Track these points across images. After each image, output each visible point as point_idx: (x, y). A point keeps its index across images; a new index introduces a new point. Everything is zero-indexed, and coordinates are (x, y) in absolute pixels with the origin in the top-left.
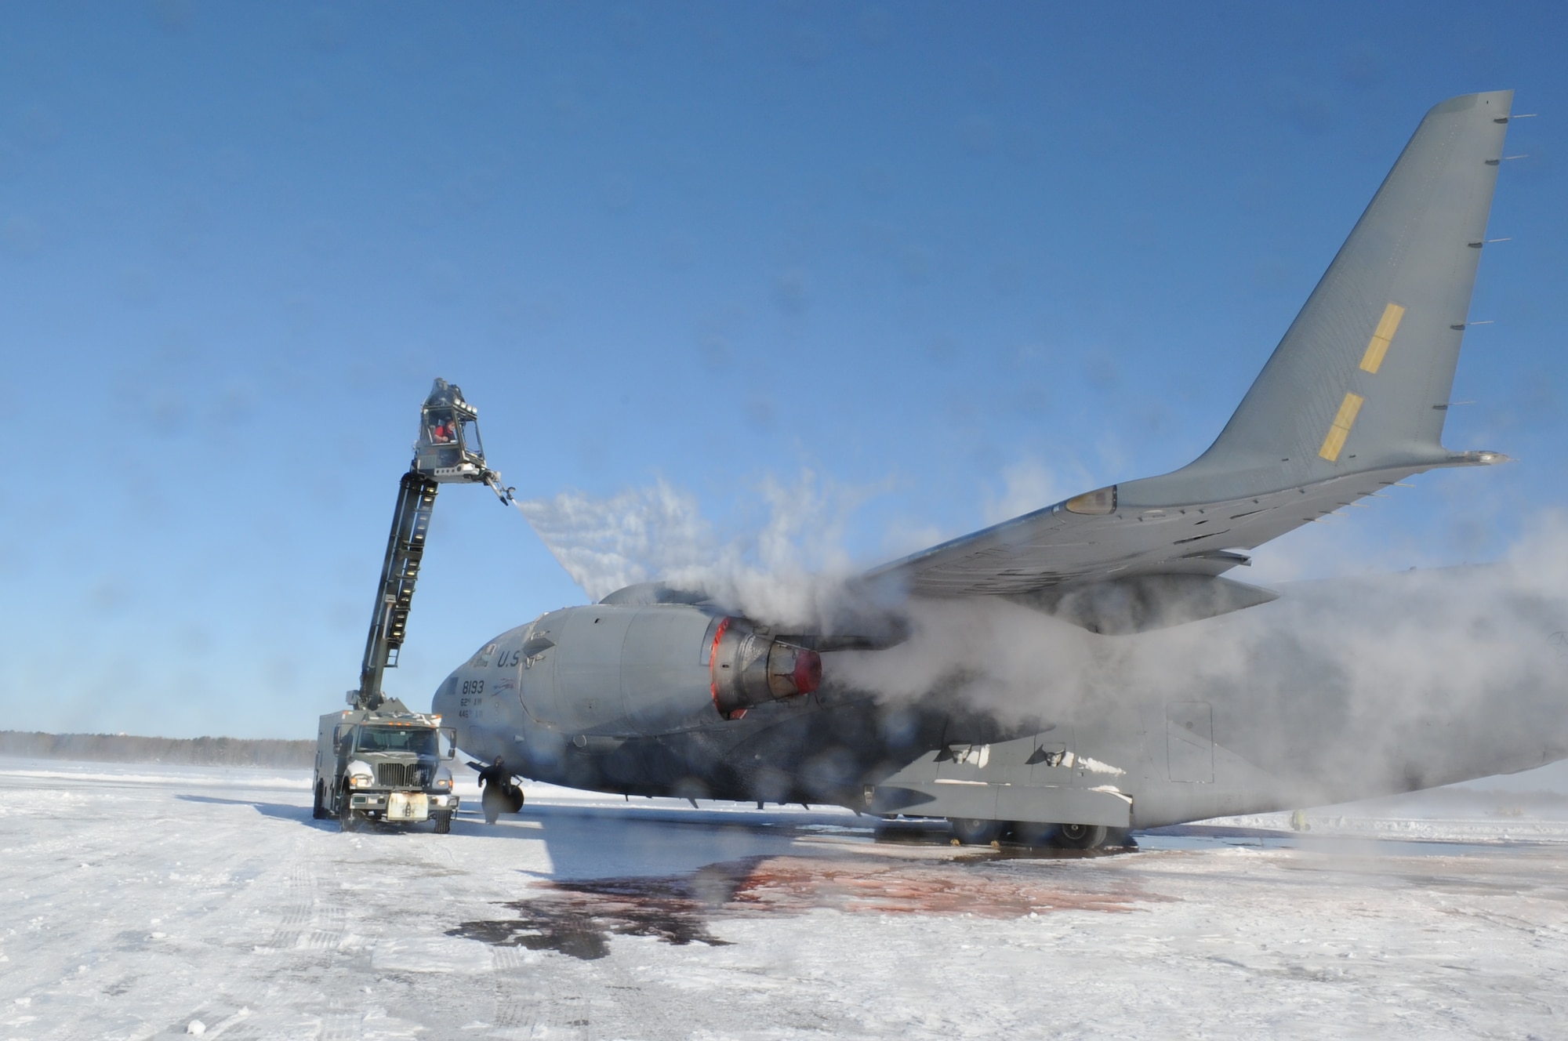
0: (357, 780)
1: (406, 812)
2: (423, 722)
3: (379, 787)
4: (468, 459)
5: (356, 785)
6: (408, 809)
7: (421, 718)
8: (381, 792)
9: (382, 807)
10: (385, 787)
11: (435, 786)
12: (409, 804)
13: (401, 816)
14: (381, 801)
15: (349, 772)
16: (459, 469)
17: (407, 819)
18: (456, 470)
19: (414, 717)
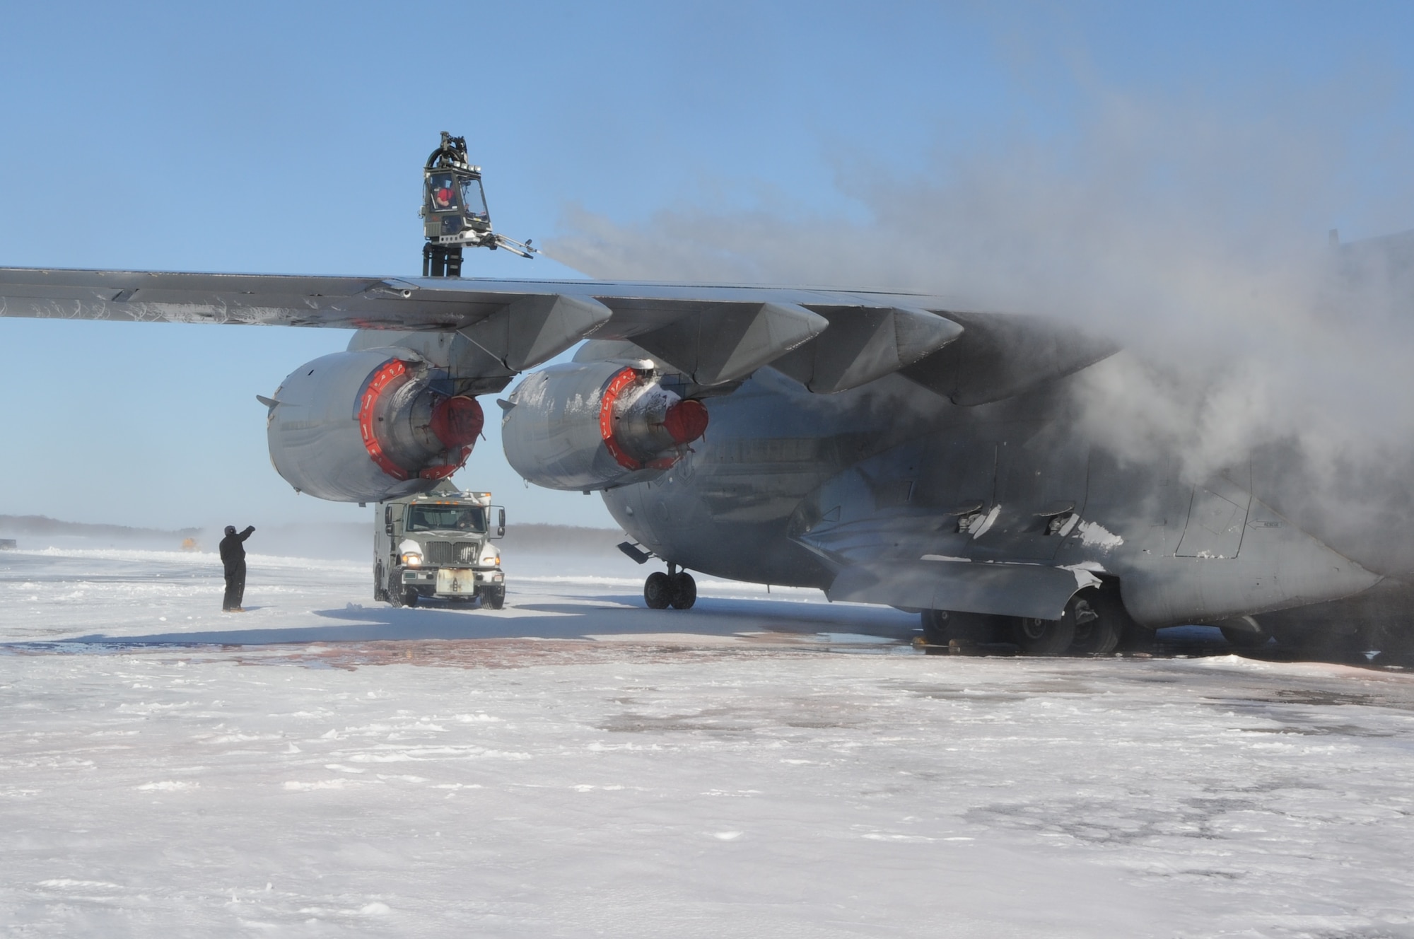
0: (407, 557)
1: (454, 588)
2: (471, 501)
3: (428, 564)
4: (470, 226)
5: (407, 563)
6: (455, 585)
7: (469, 496)
8: (430, 569)
9: (430, 582)
10: (434, 564)
11: (482, 563)
12: (455, 580)
13: (449, 591)
14: (430, 577)
15: (400, 551)
16: (462, 236)
17: (455, 593)
18: (458, 238)
19: (462, 496)
